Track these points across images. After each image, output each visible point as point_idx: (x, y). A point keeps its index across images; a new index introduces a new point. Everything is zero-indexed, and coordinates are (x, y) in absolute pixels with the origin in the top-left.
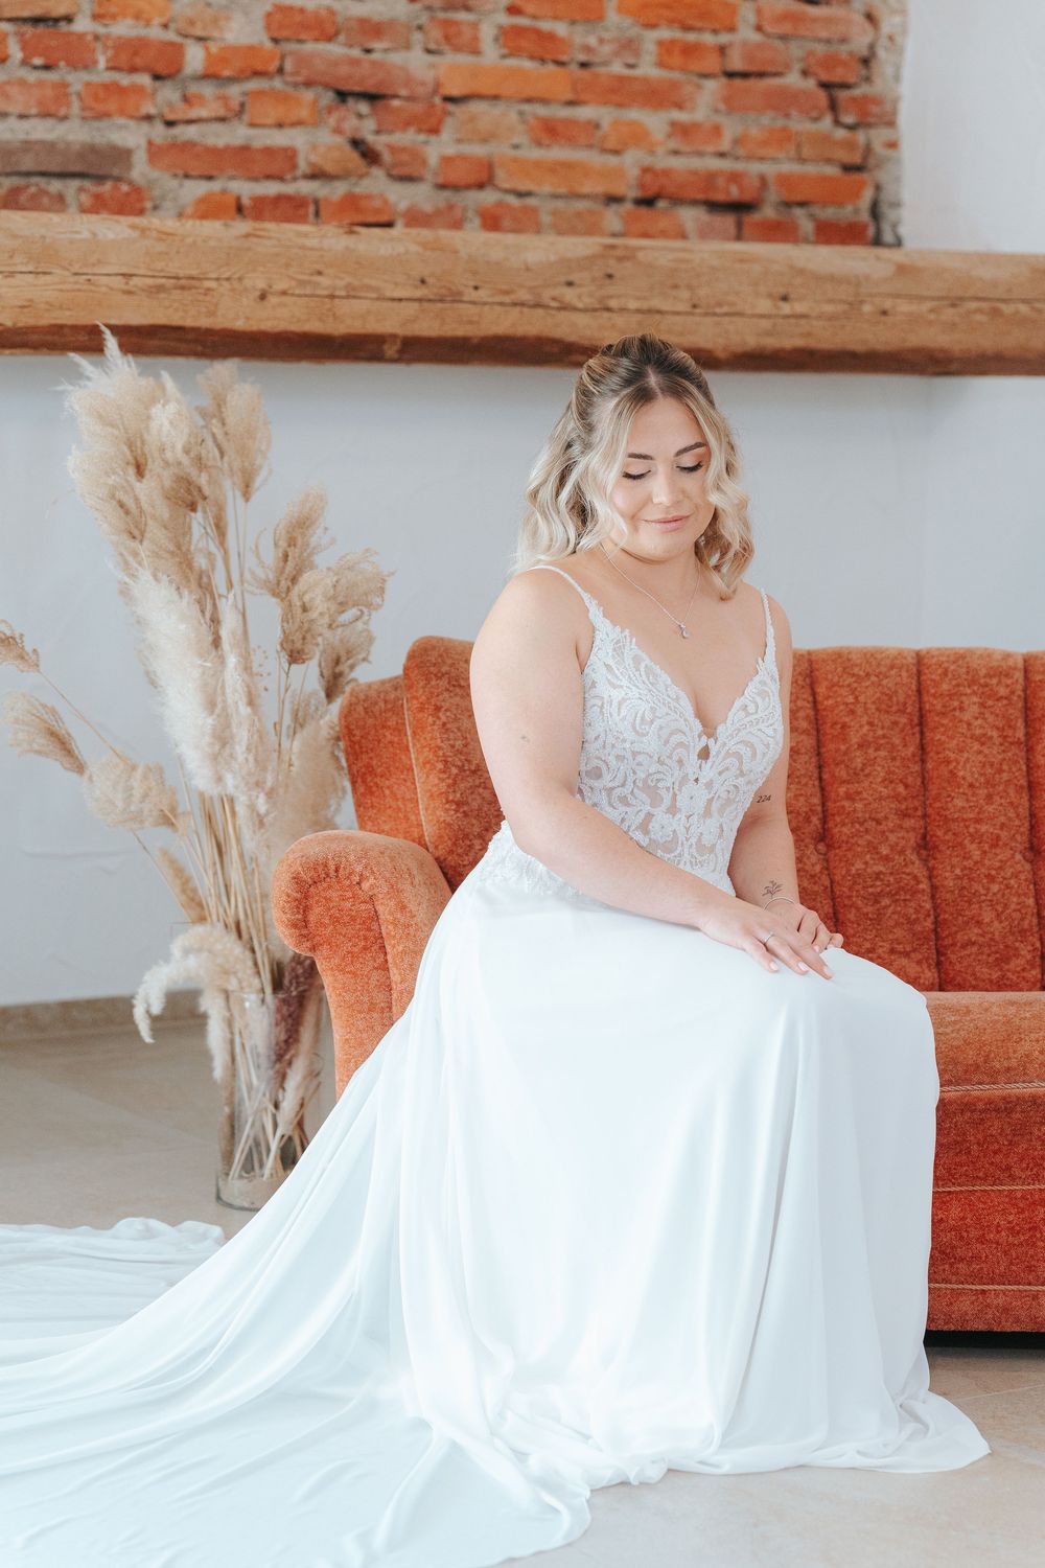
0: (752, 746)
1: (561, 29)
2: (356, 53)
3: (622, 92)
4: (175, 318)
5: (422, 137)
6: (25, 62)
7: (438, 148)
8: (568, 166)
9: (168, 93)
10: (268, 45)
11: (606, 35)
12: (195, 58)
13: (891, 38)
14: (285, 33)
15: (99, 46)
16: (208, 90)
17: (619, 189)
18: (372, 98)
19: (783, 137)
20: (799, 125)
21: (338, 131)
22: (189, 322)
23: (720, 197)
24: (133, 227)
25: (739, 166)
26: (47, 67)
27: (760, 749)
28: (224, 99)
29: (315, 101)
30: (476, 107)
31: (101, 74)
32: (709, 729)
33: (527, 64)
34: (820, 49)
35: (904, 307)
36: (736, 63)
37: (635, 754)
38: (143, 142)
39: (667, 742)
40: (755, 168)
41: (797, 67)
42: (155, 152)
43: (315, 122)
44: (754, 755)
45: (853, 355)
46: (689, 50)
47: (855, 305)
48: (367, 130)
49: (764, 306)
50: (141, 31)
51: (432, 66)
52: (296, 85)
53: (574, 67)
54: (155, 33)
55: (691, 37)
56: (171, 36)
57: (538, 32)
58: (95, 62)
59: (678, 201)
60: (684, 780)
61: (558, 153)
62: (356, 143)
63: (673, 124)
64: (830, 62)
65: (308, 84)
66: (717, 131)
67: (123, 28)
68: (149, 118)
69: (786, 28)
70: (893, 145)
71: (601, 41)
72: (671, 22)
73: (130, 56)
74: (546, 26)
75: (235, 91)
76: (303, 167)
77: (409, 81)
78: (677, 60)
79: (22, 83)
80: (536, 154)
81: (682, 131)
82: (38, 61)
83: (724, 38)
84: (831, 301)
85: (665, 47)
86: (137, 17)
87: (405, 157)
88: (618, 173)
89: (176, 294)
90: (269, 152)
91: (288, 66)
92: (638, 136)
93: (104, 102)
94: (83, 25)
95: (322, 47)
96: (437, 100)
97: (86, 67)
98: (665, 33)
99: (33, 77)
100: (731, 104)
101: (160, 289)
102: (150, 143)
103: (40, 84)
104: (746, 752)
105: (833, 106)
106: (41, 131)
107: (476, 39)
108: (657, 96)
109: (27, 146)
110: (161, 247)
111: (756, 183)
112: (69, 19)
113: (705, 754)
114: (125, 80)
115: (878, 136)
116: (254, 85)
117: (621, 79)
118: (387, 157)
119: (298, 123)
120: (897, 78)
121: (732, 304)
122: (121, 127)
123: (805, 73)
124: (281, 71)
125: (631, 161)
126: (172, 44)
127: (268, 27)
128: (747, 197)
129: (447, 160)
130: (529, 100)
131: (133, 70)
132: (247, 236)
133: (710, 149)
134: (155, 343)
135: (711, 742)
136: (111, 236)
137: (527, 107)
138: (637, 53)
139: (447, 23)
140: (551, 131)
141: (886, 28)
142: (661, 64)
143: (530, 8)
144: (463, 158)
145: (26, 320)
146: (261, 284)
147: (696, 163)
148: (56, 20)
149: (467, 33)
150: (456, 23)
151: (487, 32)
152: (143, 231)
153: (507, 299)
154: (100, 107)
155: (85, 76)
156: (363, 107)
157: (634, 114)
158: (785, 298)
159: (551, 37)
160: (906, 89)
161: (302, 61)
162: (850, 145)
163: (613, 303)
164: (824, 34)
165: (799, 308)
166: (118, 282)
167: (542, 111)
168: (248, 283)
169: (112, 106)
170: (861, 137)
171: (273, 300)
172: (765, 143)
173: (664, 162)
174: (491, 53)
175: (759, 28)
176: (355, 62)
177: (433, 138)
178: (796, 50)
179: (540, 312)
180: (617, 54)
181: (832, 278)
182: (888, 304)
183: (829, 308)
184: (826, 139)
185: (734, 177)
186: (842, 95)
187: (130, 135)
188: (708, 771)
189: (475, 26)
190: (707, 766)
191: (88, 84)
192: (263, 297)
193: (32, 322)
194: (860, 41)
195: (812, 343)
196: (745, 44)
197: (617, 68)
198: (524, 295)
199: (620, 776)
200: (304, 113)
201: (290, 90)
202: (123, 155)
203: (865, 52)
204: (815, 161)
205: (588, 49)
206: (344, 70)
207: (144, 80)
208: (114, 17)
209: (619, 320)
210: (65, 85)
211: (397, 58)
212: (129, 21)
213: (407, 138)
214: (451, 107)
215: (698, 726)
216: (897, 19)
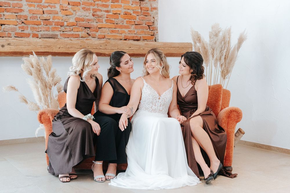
0: (166, 98)
1: (113, 20)
2: (87, 23)
3: (121, 27)
4: (48, 51)
5: (96, 33)
6: (43, 25)
7: (97, 34)
8: (115, 35)
9: (63, 28)
10: (75, 22)
11: (119, 20)
12: (65, 24)
13: (156, 20)
14: (78, 21)
15: (53, 23)
16: (68, 27)
17: (122, 38)
18: (89, 28)
19: (143, 32)
20: (145, 30)
21: (85, 32)
22: (50, 51)
23: (135, 39)
24: (42, 40)
25: (137, 35)
26: (47, 25)
27: (167, 98)
28: (70, 29)
29: (82, 29)
30: (102, 29)
31: (54, 26)
32: (160, 95)
33: (109, 24)
34: (147, 21)
35: (146, 48)
36: (136, 23)
37: (149, 99)
38: (59, 34)
39: (153, 97)
40: (139, 36)
41: (144, 24)
42: (61, 35)
43: (82, 31)
44: (166, 99)
45: (140, 54)
46: (130, 22)
47: (140, 48)
48: (89, 32)
49: (127, 48)
50: (59, 21)
51: (97, 24)
52: (79, 27)
53: (115, 24)
54: (60, 21)
55: (130, 20)
56: (63, 21)
57: (111, 20)
58: (53, 24)
59: (129, 39)
60: (157, 102)
61: (114, 34)
62: (88, 33)
63: (129, 30)
64: (148, 23)
65: (81, 27)
66: (134, 31)
67: (56, 20)
68: (60, 31)
69: (142, 19)
70: (157, 32)
71: (119, 21)
72: (128, 18)
73: (57, 24)
74: (111, 19)
75: (71, 28)
76: (80, 36)
77: (94, 26)
78: (128, 23)
79: (43, 27)
80: (111, 34)
81: (130, 31)
82: (45, 24)
83: (135, 20)
84: (137, 48)
85: (127, 22)
86: (58, 19)
87: (93, 35)
88: (121, 36)
89: (48, 48)
90: (76, 35)
91: (78, 24)
92: (124, 32)
93: (54, 29)
94: (51, 20)
95: (82, 22)
96: (97, 28)
97: (51, 25)
98: (127, 20)
99: (45, 26)
100: (136, 28)
101: (45, 47)
102: (60, 34)
103: (46, 27)
104: (165, 99)
105: (149, 28)
106: (46, 33)
107: (102, 21)
108: (126, 27)
109: (44, 34)
110: (45, 42)
111: (140, 37)
112: (49, 19)
113: (159, 99)
114: (57, 26)
115: (155, 32)
116: (74, 27)
117: (121, 25)
118: (91, 35)
119: (80, 31)
120: (157, 25)
121: (123, 48)
122: (57, 32)
123: (145, 24)
124: (77, 25)
125: (123, 35)
126: (63, 22)
127: (75, 20)
128: (138, 39)
129: (99, 35)
130: (109, 28)
131: (58, 25)
132: (57, 41)
133: (134, 33)
134: (45, 54)
135: (160, 97)
136: (39, 41)
137: (109, 29)
138: (124, 22)
139: (99, 19)
140: (113, 31)
141: (155, 19)
142: (127, 23)
143: (109, 17)
144: (101, 35)
145: (27, 51)
146: (59, 47)
147: (132, 35)
148: (48, 20)
149: (101, 20)
150: (100, 19)
151: (104, 20)
152: (43, 40)
153: (92, 48)
154: (54, 30)
155: (51, 26)
156: (88, 29)
157: (123, 29)
158: (130, 48)
159: (112, 20)
160: (158, 26)
161: (80, 24)
162: (152, 33)
163: (107, 48)
164: (147, 20)
165: (132, 49)
166: (40, 46)
167: (111, 29)
168: (57, 46)
169: (55, 30)
170: (153, 31)
171: (61, 48)
172: (141, 32)
173: (127, 35)
174: (104, 23)
175: (139, 19)
176: (86, 24)
177: (97, 33)
178: (144, 22)
179: (97, 49)
180: (121, 22)
181: (136, 45)
182: (144, 48)
183: (136, 49)
184: (148, 32)
185: (137, 36)
186: (150, 27)
187: (58, 33)
188: (160, 101)
189: (102, 19)
190: (160, 100)
191: (52, 27)
192: (59, 48)
193: (28, 51)
194: (152, 20)
195: (134, 53)
196: (137, 21)
197: (121, 24)
198: (95, 48)
199: (148, 102)
200: (80, 30)
201: (78, 27)
202: (57, 35)
203: (153, 22)
204: (147, 35)
205: (117, 22)
206: (85, 25)
207: (59, 26)
208: (55, 19)
209: (108, 50)
210: (49, 27)
211: (92, 23)
212: (57, 20)
213: (94, 33)
214: (99, 29)
215: (158, 95)
216: (157, 18)
